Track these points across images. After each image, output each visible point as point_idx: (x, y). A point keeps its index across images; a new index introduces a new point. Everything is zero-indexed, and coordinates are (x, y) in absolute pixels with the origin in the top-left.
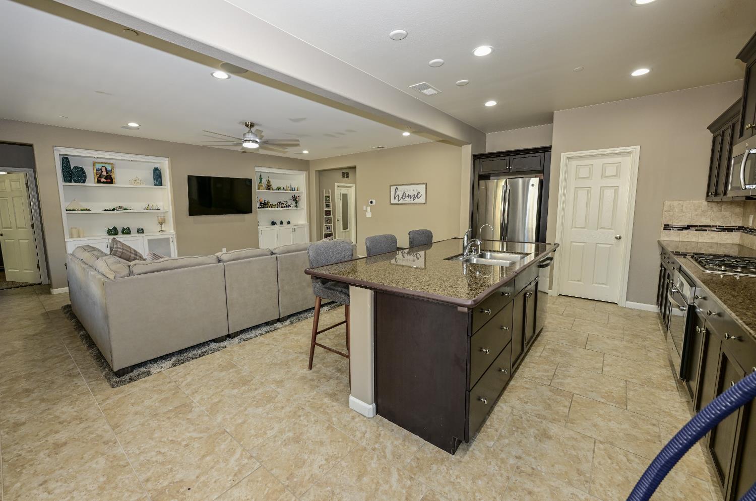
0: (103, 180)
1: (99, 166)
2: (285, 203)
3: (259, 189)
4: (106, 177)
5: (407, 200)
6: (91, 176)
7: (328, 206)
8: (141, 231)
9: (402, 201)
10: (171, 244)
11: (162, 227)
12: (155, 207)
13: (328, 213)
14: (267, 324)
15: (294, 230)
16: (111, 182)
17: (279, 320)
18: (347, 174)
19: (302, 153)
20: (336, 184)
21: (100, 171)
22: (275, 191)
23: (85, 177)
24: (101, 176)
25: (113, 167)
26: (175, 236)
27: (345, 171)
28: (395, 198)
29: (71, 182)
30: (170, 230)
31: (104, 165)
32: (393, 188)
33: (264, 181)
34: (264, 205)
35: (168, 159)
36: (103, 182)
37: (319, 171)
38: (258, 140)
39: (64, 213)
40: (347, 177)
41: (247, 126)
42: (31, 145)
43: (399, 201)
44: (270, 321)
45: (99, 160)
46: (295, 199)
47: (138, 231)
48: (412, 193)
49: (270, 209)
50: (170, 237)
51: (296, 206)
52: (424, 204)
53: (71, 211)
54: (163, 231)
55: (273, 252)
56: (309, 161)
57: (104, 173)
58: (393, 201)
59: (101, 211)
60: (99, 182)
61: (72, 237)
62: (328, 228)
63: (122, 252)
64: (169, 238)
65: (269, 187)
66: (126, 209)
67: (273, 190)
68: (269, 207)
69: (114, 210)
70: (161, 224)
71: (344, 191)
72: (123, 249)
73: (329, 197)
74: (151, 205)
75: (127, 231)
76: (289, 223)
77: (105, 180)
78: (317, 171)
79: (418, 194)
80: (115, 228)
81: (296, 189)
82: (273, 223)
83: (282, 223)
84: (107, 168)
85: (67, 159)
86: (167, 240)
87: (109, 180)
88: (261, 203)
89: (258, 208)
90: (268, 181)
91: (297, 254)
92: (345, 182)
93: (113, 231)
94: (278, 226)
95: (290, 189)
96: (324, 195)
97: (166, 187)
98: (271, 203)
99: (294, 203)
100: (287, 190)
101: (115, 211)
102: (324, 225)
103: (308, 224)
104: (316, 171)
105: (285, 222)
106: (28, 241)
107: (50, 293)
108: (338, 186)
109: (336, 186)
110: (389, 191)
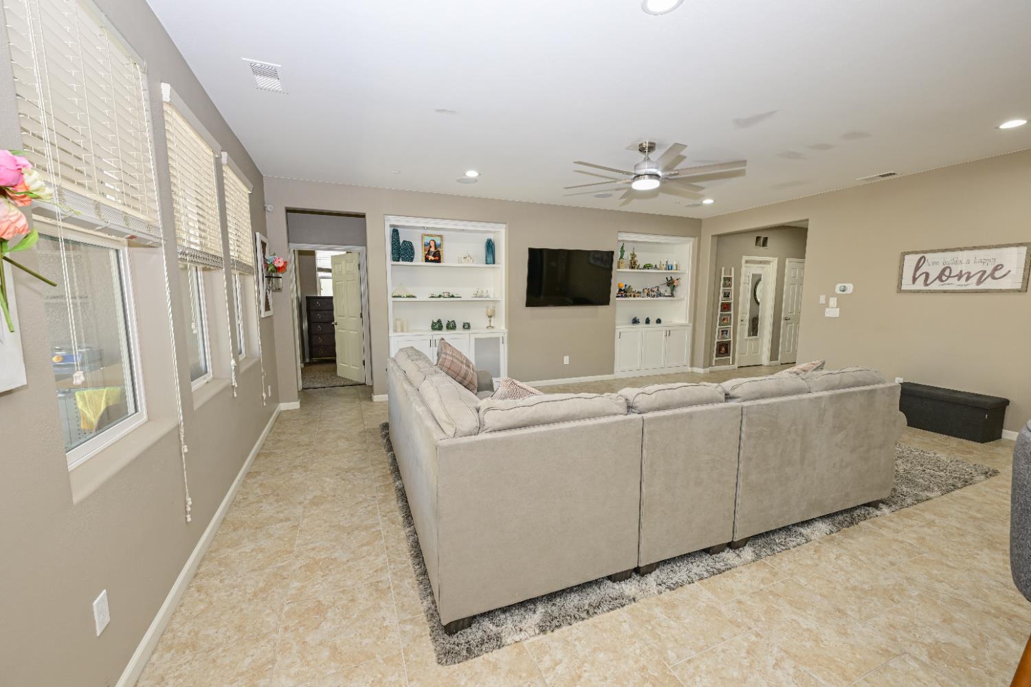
0: (431, 257)
1: (427, 240)
2: (655, 290)
3: (619, 268)
4: (435, 256)
5: (953, 285)
6: (419, 253)
7: (727, 295)
8: (467, 326)
9: (936, 286)
10: (501, 345)
11: (490, 321)
12: (485, 295)
13: (726, 307)
14: (708, 551)
15: (668, 334)
16: (439, 261)
17: (732, 546)
18: (766, 240)
19: (701, 205)
20: (745, 258)
21: (429, 247)
22: (642, 271)
23: (413, 254)
24: (429, 252)
25: (442, 240)
26: (506, 335)
27: (763, 235)
28: (914, 280)
29: (399, 261)
30: (501, 327)
31: (433, 238)
32: (911, 261)
33: (627, 256)
34: (624, 292)
35: (504, 226)
36: (432, 261)
37: (719, 236)
38: (660, 173)
39: (390, 300)
40: (764, 244)
41: (642, 150)
42: (363, 216)
43: (926, 285)
44: (713, 547)
45: (429, 232)
46: (671, 284)
47: (464, 326)
48: (975, 269)
49: (632, 299)
50: (500, 335)
51: (672, 295)
52: (1019, 291)
53: (397, 297)
54: (493, 327)
55: (732, 393)
56: (701, 220)
57: (433, 249)
58: (907, 284)
59: (426, 298)
60: (427, 260)
61: (395, 331)
62: (724, 332)
63: (452, 361)
64: (499, 338)
65: (633, 265)
66: (453, 296)
67: (638, 268)
68: (631, 296)
69: (440, 296)
70: (490, 317)
71: (756, 269)
72: (453, 357)
73: (729, 279)
74: (480, 292)
75: (451, 326)
76: (659, 321)
77: (433, 258)
78: (715, 236)
79: (996, 269)
80: (439, 321)
81: (674, 267)
82: (635, 321)
83: (648, 321)
84: (436, 242)
85: (397, 231)
86: (495, 341)
87: (437, 258)
88: (620, 290)
89: (617, 297)
90: (633, 256)
91: (783, 403)
92: (760, 255)
93: (437, 326)
94: (642, 325)
95: (665, 266)
96: (723, 276)
97: (500, 266)
98: (634, 290)
99: (669, 289)
100: (660, 269)
101: (442, 299)
102: (718, 327)
103: (691, 325)
104: (713, 236)
105: (653, 320)
106: (355, 332)
107: (371, 399)
108: (747, 262)
109: (743, 261)
110: (897, 264)
